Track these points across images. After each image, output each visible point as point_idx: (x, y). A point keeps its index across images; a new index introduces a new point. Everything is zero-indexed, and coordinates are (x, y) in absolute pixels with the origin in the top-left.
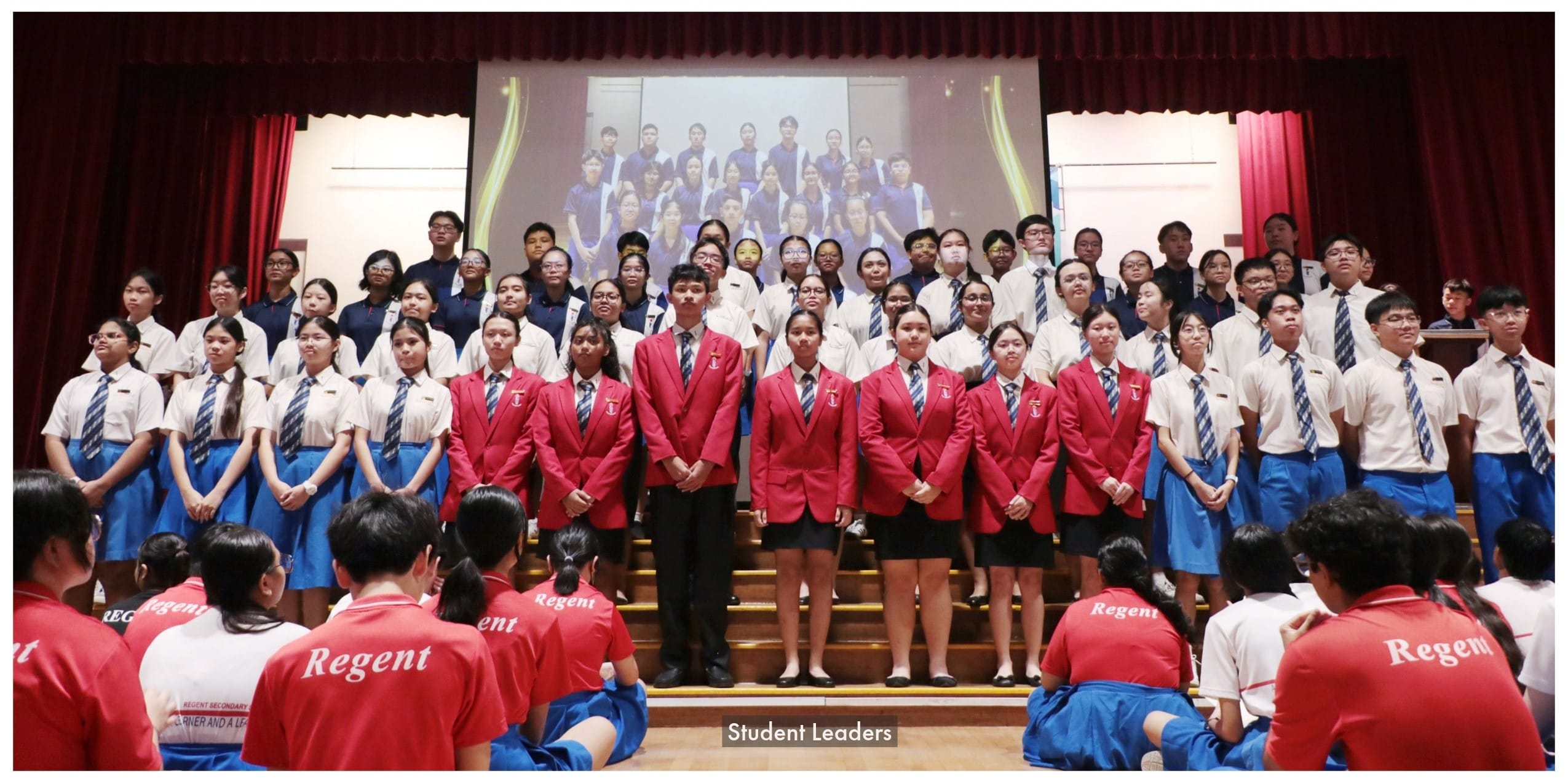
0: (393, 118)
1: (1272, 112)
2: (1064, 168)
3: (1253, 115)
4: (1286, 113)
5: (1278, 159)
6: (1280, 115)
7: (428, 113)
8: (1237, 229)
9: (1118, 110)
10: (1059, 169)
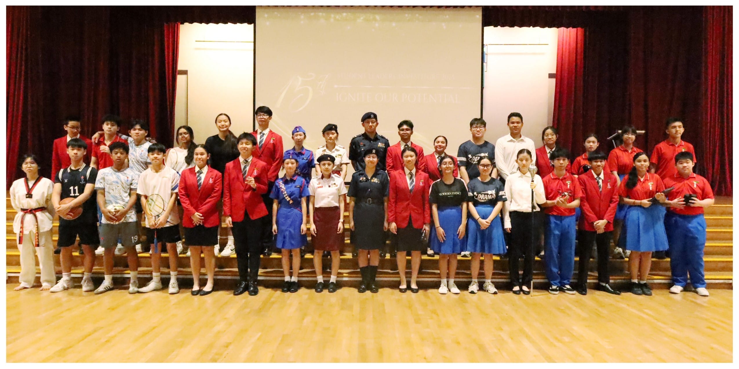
0: (221, 25)
1: (573, 28)
2: (488, 46)
3: (565, 29)
4: (578, 28)
5: (573, 45)
6: (575, 29)
7: (235, 23)
8: (554, 71)
9: (512, 26)
10: (486, 46)
